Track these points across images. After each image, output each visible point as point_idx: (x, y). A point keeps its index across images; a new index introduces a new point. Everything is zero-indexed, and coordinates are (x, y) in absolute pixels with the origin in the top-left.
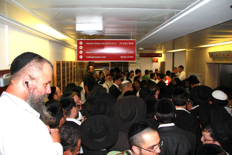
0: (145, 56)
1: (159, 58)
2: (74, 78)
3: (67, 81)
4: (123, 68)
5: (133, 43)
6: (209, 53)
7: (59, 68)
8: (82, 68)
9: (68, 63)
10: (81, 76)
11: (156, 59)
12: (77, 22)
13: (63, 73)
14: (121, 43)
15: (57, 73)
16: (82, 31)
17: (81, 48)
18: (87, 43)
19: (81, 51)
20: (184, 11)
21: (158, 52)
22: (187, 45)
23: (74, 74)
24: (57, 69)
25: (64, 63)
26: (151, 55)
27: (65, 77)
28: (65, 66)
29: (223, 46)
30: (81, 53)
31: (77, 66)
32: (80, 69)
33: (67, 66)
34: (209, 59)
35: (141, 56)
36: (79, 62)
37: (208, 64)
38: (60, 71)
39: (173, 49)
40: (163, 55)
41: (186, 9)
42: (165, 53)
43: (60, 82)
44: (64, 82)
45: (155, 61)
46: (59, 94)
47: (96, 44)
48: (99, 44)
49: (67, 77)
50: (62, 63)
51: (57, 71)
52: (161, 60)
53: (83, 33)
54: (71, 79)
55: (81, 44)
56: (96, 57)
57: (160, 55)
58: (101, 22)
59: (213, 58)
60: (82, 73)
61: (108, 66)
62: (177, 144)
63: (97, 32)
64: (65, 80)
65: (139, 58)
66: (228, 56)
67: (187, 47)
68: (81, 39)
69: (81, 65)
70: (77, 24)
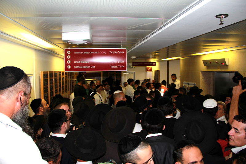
0: (138, 64)
1: (153, 67)
2: (63, 89)
3: (55, 93)
4: (115, 77)
5: (123, 52)
6: (203, 61)
7: (46, 79)
8: (72, 78)
9: (56, 73)
10: (70, 87)
11: (150, 68)
12: (63, 31)
13: (50, 83)
14: (110, 52)
15: (44, 85)
16: (69, 40)
17: (69, 57)
18: (75, 53)
19: (69, 61)
20: (171, 19)
21: (152, 60)
22: (181, 53)
23: (63, 85)
24: (44, 80)
25: (51, 73)
26: (144, 64)
27: (53, 88)
28: (52, 77)
29: (216, 54)
30: (69, 63)
31: (66, 76)
32: (69, 79)
33: (55, 76)
34: (203, 68)
35: (134, 64)
36: (68, 72)
37: (202, 72)
38: (47, 82)
39: (168, 57)
40: (157, 64)
41: (173, 18)
42: (159, 61)
43: (48, 94)
44: (52, 93)
45: (149, 70)
46: (45, 106)
47: (84, 53)
48: (88, 53)
49: (55, 88)
50: (50, 74)
51: (44, 82)
52: (155, 68)
53: (70, 43)
54: (60, 90)
55: (69, 53)
56: (84, 67)
57: (154, 64)
58: (88, 31)
59: (207, 66)
60: (72, 84)
61: (100, 76)
62: (165, 152)
63: (85, 41)
64: (53, 92)
65: (133, 67)
66: (222, 64)
67: (181, 55)
68: (69, 48)
69: (70, 76)
70: (63, 33)
